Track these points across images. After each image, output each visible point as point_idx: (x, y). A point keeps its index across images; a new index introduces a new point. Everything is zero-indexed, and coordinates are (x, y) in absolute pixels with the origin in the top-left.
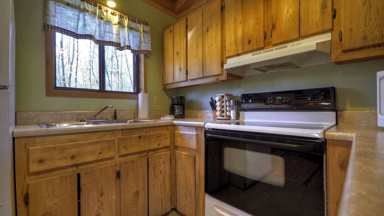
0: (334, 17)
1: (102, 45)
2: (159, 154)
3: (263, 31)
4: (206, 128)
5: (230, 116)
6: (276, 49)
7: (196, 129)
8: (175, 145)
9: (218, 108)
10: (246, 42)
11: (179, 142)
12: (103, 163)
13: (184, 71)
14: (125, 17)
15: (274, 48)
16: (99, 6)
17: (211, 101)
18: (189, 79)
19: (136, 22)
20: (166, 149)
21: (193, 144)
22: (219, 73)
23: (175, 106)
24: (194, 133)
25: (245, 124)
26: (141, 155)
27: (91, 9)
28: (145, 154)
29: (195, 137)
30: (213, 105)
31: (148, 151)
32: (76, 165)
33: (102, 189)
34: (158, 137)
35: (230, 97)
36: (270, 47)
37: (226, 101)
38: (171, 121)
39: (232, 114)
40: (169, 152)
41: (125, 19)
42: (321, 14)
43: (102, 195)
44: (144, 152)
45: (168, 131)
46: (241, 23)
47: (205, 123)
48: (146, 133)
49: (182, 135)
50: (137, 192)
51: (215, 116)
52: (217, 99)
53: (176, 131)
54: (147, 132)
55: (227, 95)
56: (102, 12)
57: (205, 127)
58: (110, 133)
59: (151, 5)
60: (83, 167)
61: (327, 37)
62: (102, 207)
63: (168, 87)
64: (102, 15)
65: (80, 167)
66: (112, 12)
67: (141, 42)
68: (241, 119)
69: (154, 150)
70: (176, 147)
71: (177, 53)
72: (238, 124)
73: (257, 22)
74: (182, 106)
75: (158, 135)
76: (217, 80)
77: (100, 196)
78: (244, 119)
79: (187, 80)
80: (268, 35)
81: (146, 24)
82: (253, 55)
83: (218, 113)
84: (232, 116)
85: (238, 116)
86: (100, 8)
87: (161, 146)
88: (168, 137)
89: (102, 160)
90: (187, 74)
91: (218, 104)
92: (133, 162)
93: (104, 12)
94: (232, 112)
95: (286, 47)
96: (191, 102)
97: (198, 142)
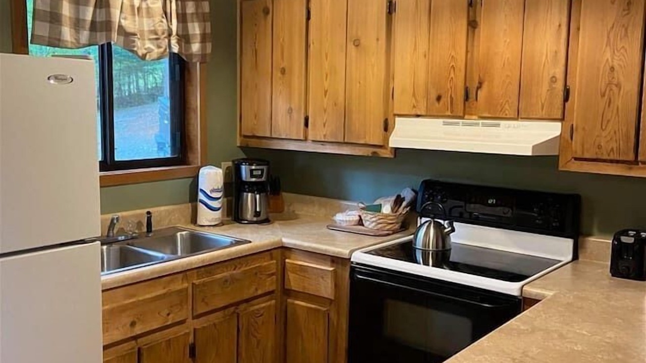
0: (566, 100)
3: (463, 85)
4: (352, 262)
6: (484, 125)
7: (333, 262)
8: (286, 287)
10: (434, 96)
11: (294, 282)
13: (298, 117)
15: (481, 121)
18: (310, 137)
20: (268, 297)
21: (326, 289)
22: (379, 143)
24: (328, 268)
26: (226, 311)
31: (238, 304)
32: (135, 338)
34: (256, 274)
36: (474, 117)
40: (273, 302)
42: (548, 90)
44: (231, 305)
45: (272, 259)
46: (425, 56)
47: (352, 252)
53: (287, 260)
54: (236, 267)
57: (352, 260)
58: (181, 276)
63: (254, 142)
69: (247, 301)
70: (288, 292)
71: (283, 71)
73: (453, 66)
75: (254, 271)
76: (375, 155)
79: (306, 138)
80: (472, 95)
82: (445, 124)
87: (260, 292)
88: (273, 272)
90: (307, 125)
92: (215, 326)
95: (498, 125)
97: (336, 286)
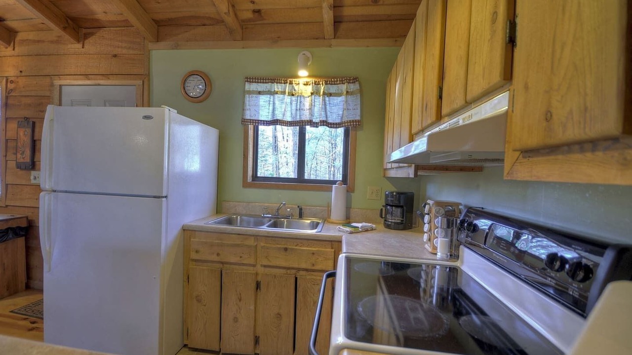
1: (301, 125)
2: (315, 277)
9: (426, 228)
12: (245, 267)
14: (321, 83)
16: (290, 81)
19: (337, 84)
26: (289, 271)
27: (281, 89)
28: (293, 271)
31: (298, 270)
32: (220, 263)
33: (240, 294)
34: (313, 254)
41: (322, 85)
43: (240, 300)
44: (293, 268)
45: (332, 248)
48: (296, 246)
50: (280, 315)
52: (427, 209)
54: (298, 244)
56: (293, 86)
58: (253, 238)
59: (368, 47)
60: (228, 266)
62: (240, 312)
64: (293, 90)
65: (225, 265)
66: (306, 83)
69: (306, 270)
74: (400, 209)
75: (312, 252)
77: (238, 300)
81: (353, 81)
86: (291, 83)
88: (331, 257)
89: (244, 265)
91: (427, 219)
92: (275, 277)
93: (295, 87)
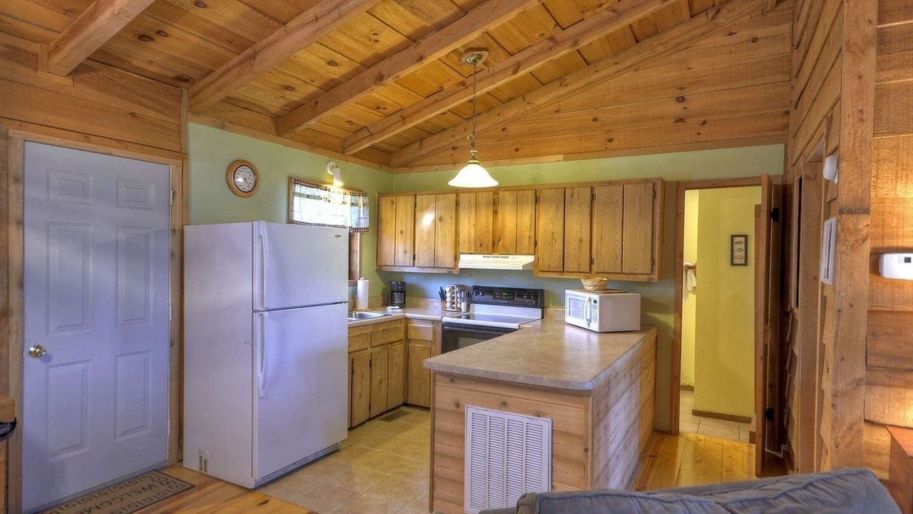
0: (536, 246)
2: (396, 346)
3: (492, 239)
5: (460, 308)
6: (501, 257)
7: (433, 323)
8: (409, 338)
9: (448, 299)
10: (478, 244)
11: (412, 335)
12: (363, 352)
13: (409, 255)
15: (500, 255)
17: (440, 290)
18: (416, 265)
19: (357, 196)
20: (400, 342)
21: (429, 337)
22: (453, 267)
23: (395, 293)
24: (430, 326)
25: (475, 318)
28: (385, 346)
29: (431, 331)
30: (443, 296)
31: (387, 344)
35: (462, 288)
36: (497, 254)
37: (457, 292)
38: (401, 314)
39: (463, 306)
40: (402, 345)
42: (528, 242)
44: (385, 344)
45: (401, 323)
46: (474, 226)
47: (442, 317)
49: (416, 328)
50: (381, 380)
51: (444, 308)
52: (447, 290)
53: (409, 324)
55: (458, 286)
57: (442, 321)
60: (356, 353)
61: (530, 259)
63: (385, 269)
67: (360, 218)
68: (471, 312)
69: (391, 343)
70: (409, 340)
72: (468, 317)
74: (403, 294)
75: (392, 329)
76: (450, 272)
78: (474, 311)
79: (414, 266)
80: (496, 244)
81: (365, 195)
82: (484, 257)
83: (448, 305)
84: (462, 308)
85: (468, 307)
87: (397, 339)
88: (401, 330)
89: (363, 350)
90: (414, 259)
91: (448, 295)
92: (379, 353)
94: (462, 303)
95: (508, 257)
96: (412, 286)
97: (434, 335)
